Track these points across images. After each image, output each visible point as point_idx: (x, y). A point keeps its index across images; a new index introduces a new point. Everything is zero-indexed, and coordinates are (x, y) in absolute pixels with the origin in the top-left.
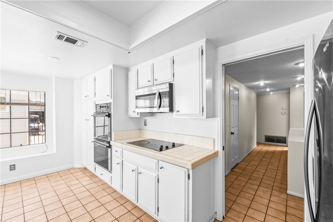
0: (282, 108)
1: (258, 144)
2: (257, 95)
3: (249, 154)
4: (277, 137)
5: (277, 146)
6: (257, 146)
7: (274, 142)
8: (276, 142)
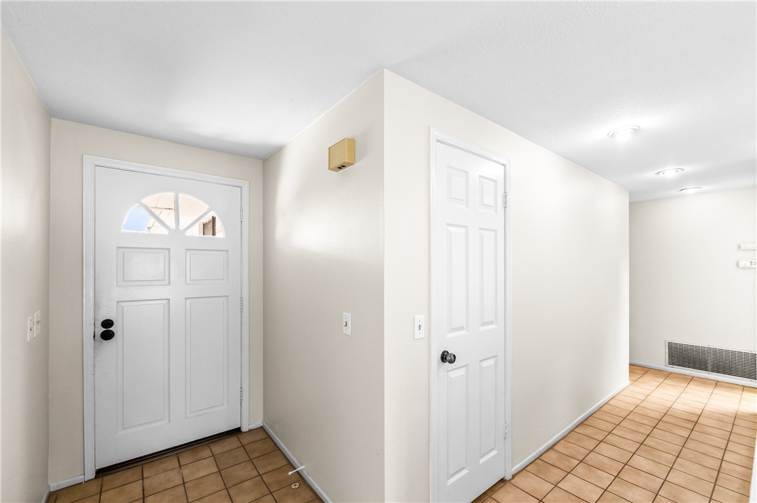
0: (739, 247)
1: (637, 369)
2: (632, 205)
3: (581, 424)
4: (715, 351)
5: (717, 384)
6: (633, 382)
7: (706, 369)
8: (713, 371)
